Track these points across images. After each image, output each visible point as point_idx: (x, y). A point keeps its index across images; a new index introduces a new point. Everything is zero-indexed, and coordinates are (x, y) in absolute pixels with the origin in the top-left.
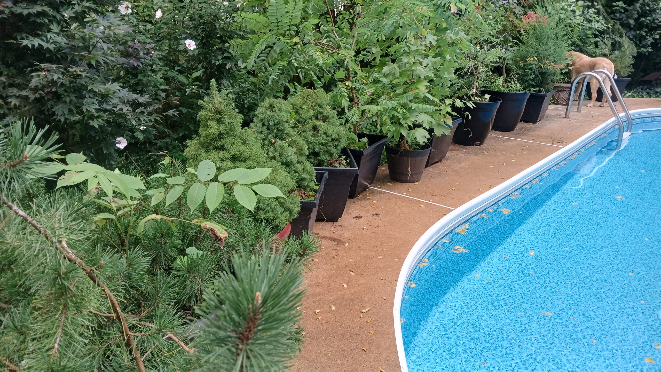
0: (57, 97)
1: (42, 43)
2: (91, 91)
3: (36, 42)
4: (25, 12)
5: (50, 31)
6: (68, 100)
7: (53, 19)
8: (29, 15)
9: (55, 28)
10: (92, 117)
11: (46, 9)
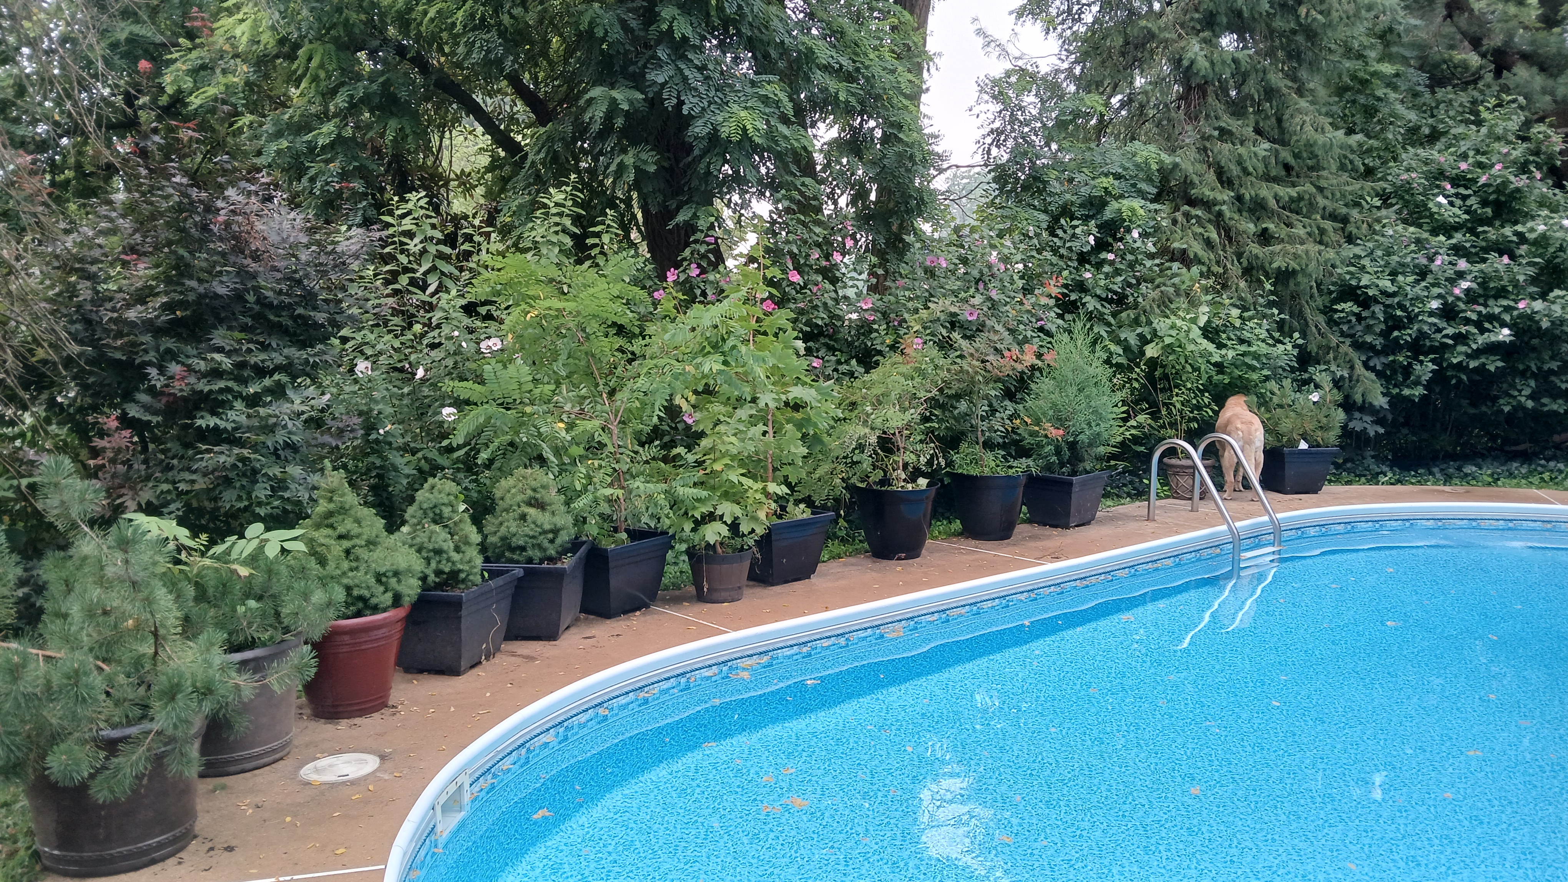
0: (228, 482)
1: (218, 422)
2: (266, 474)
3: (212, 421)
4: (206, 389)
5: (232, 408)
6: (238, 485)
7: (238, 396)
8: (211, 391)
9: (239, 405)
10: (260, 504)
11: (230, 384)
